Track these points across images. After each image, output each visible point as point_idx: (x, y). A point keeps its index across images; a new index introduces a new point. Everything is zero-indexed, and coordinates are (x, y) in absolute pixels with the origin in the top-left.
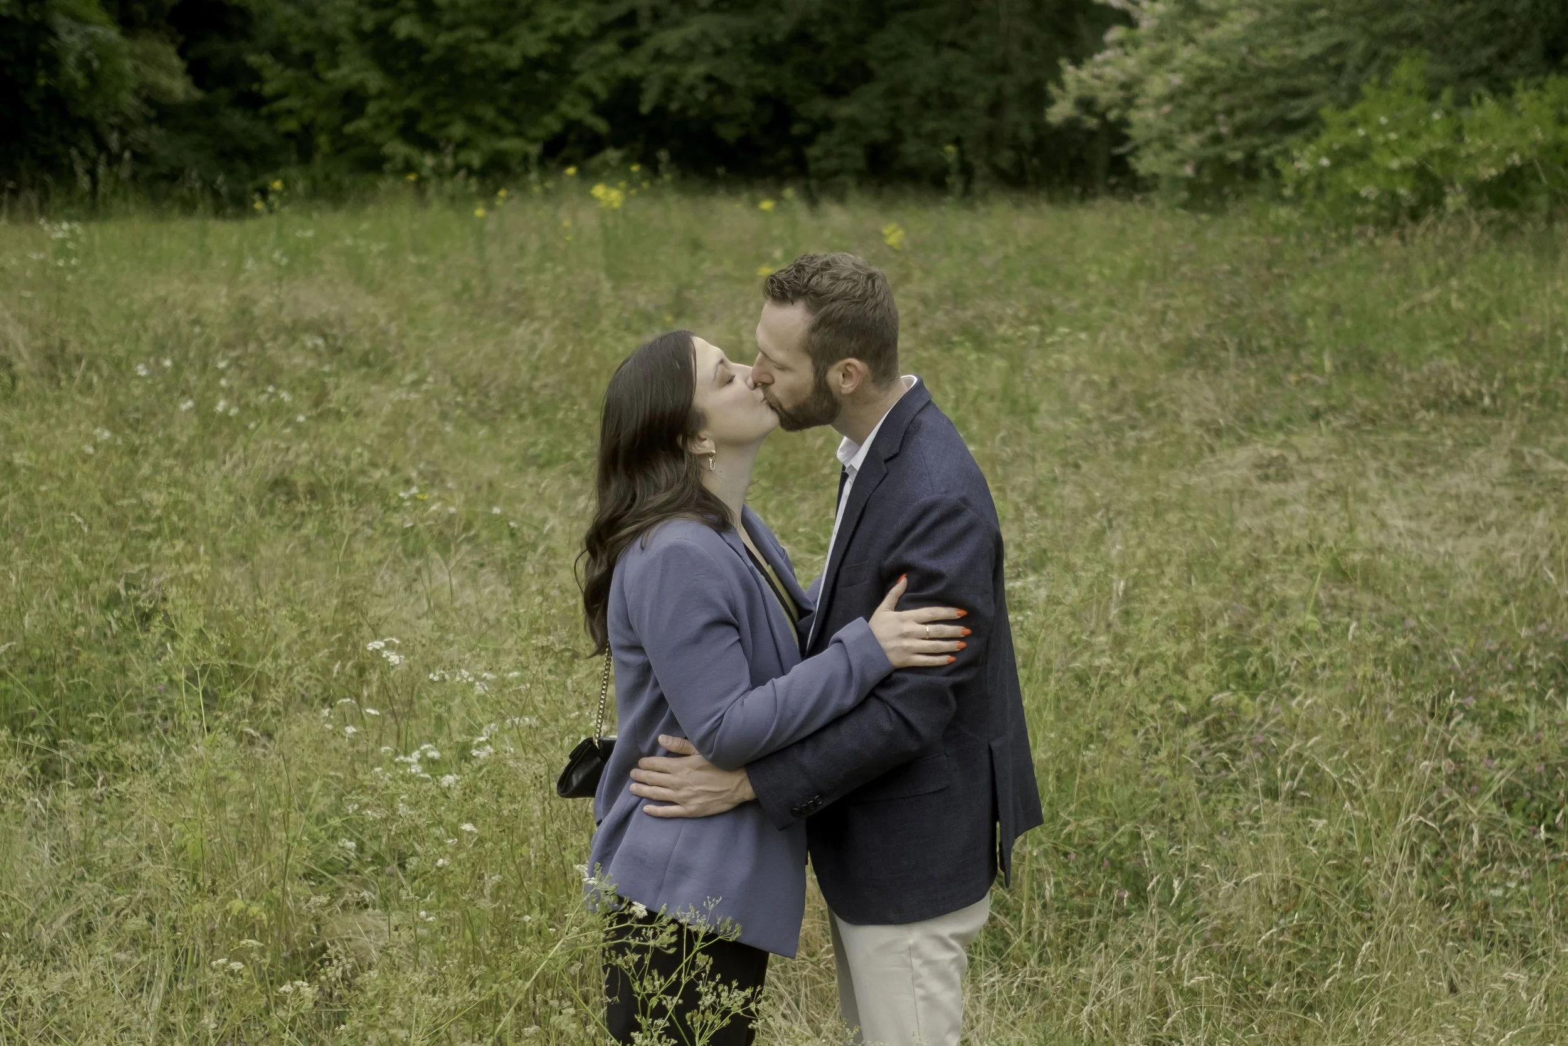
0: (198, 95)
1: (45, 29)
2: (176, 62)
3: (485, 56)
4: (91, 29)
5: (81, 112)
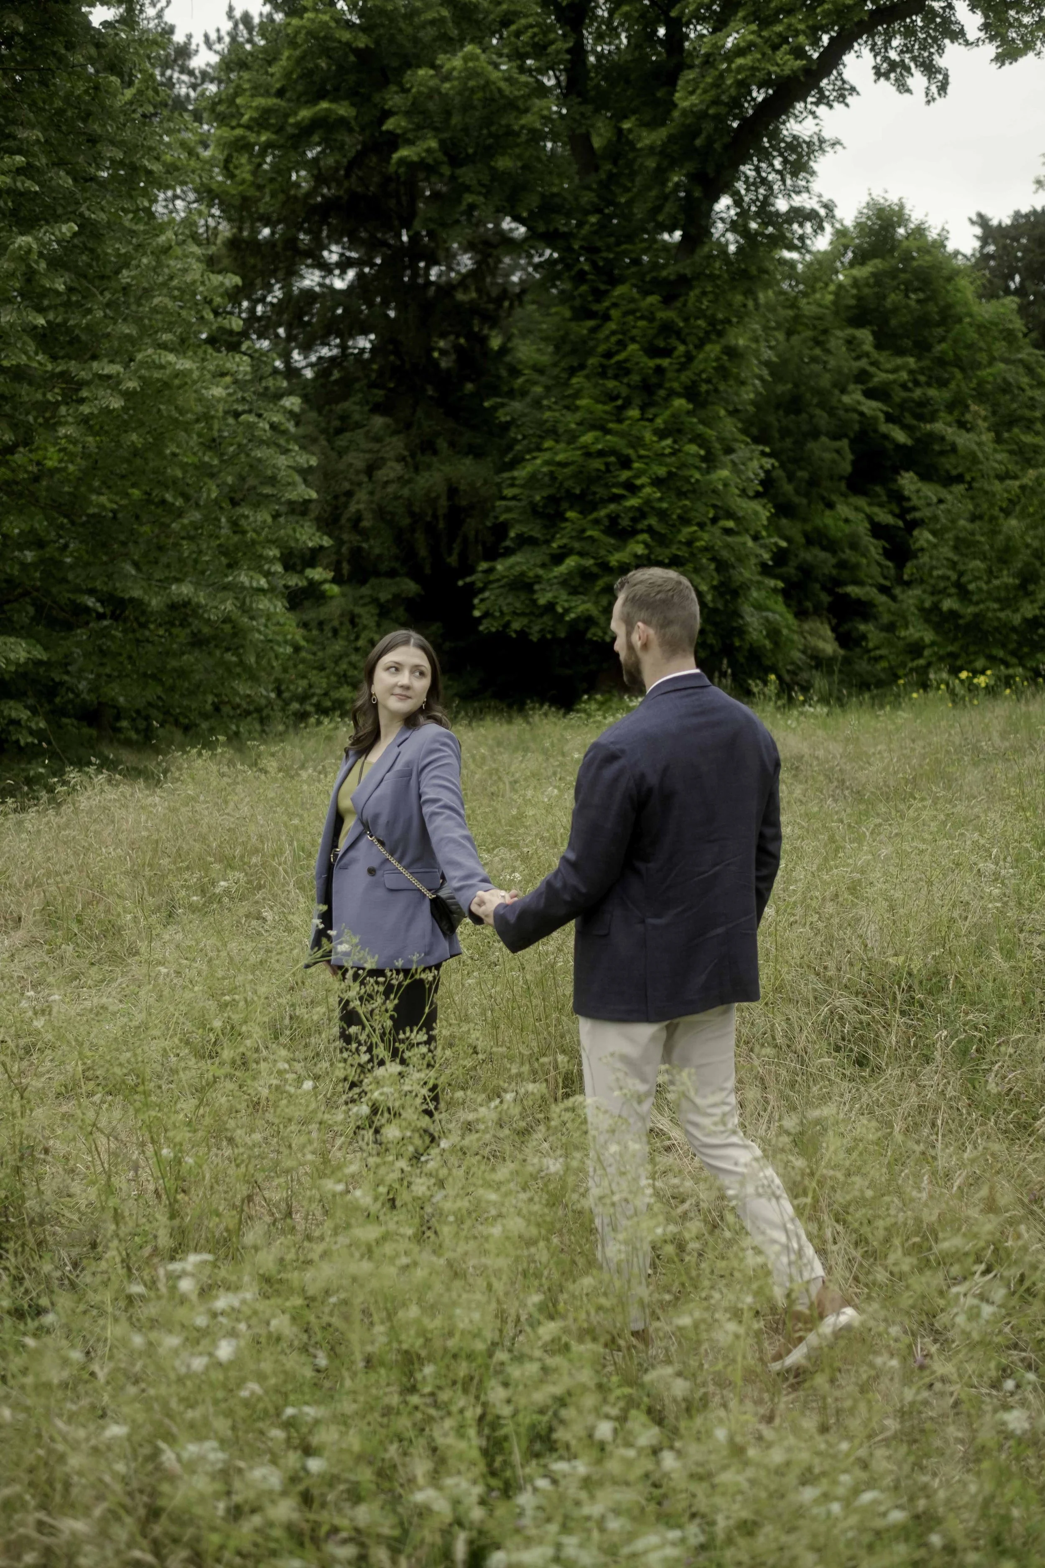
0: (842, 652)
1: (737, 614)
2: (829, 634)
3: (999, 619)
5: (768, 663)
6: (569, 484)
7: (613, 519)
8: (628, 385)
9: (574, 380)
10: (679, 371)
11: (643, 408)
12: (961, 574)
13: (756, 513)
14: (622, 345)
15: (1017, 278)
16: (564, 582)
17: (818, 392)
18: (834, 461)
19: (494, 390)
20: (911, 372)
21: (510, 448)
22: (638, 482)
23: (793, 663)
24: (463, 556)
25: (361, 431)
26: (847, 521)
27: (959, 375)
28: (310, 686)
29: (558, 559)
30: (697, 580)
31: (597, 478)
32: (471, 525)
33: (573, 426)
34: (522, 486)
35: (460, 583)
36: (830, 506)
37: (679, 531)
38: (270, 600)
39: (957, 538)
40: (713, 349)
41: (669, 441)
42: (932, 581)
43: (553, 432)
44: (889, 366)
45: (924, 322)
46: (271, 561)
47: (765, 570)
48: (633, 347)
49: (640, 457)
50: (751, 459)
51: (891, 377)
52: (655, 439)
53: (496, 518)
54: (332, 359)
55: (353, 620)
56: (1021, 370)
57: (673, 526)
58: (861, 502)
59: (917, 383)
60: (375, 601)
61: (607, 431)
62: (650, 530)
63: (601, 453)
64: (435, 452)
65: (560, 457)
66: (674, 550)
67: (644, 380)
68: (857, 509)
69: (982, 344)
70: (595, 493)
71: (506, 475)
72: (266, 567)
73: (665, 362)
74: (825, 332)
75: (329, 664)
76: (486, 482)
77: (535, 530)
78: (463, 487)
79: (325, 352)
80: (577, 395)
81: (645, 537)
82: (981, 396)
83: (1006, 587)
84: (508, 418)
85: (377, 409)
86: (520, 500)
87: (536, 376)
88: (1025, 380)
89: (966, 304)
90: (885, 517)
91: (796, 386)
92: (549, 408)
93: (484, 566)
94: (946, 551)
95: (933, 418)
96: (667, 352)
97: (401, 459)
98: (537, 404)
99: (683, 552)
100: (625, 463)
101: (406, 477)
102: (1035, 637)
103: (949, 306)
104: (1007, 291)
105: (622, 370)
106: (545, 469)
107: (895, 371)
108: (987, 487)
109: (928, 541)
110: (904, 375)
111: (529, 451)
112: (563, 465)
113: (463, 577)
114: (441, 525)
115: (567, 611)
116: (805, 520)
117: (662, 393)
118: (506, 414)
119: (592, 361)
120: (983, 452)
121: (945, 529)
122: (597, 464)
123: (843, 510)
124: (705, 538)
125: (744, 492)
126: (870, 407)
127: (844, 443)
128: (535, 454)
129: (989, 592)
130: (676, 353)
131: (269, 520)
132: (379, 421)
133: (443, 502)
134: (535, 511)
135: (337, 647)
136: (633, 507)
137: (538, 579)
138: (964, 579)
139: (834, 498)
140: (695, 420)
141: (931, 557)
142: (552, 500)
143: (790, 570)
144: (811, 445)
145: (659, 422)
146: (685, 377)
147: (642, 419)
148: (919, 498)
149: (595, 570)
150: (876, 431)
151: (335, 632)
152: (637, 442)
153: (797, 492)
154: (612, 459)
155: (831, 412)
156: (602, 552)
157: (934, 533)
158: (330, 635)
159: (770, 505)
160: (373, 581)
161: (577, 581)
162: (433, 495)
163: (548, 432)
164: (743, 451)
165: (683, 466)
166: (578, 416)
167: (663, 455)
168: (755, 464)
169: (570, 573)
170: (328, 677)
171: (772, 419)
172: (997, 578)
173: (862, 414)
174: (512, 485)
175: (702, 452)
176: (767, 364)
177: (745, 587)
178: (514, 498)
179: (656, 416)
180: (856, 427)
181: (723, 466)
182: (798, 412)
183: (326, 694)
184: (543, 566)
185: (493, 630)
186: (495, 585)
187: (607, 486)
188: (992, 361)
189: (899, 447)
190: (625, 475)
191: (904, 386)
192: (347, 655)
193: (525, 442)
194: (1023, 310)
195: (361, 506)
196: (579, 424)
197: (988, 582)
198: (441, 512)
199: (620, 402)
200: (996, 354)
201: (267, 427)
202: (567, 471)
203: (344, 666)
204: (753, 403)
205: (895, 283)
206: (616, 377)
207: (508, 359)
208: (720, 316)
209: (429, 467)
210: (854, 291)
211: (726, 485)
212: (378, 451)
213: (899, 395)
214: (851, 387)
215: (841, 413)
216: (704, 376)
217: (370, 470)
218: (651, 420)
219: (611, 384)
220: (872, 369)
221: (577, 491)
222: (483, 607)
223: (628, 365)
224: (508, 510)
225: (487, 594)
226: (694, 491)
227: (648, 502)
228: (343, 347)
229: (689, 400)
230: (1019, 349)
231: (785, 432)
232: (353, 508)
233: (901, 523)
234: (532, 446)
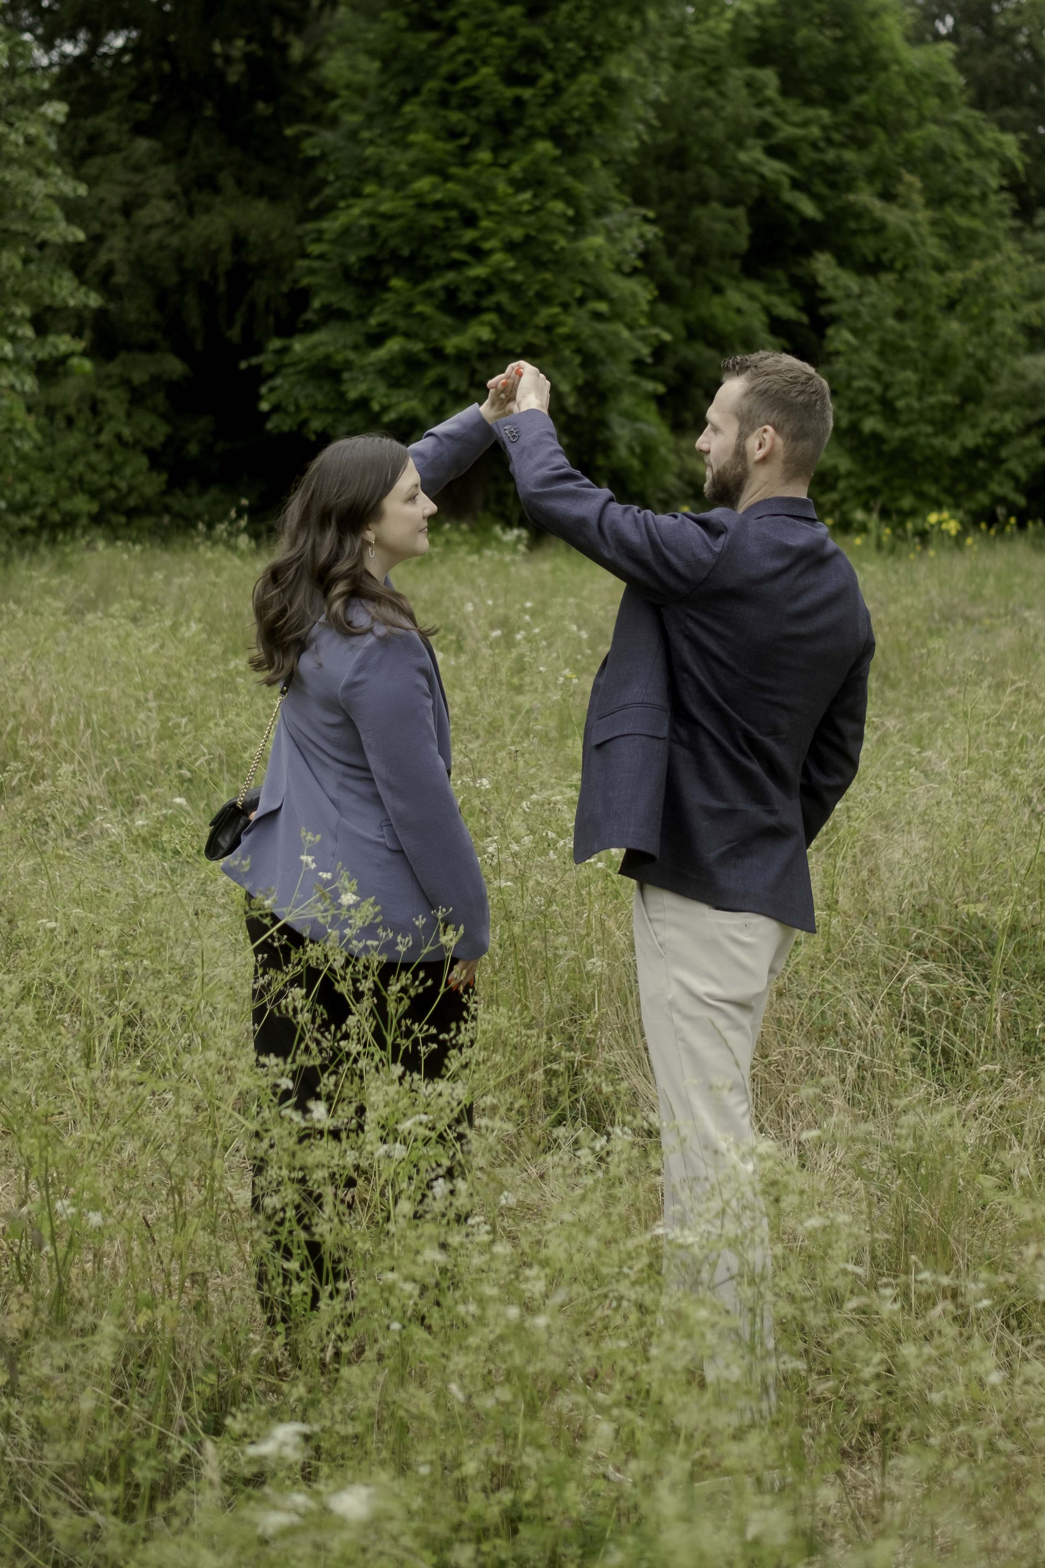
1: (603, 424)
3: (932, 447)
4: (639, 425)
6: (393, 243)
7: (451, 292)
8: (478, 119)
9: (407, 108)
10: (543, 105)
11: (496, 149)
12: (887, 387)
13: (634, 295)
14: (471, 67)
15: (950, 20)
16: (383, 371)
17: (709, 145)
18: (726, 234)
19: (296, 114)
20: (824, 128)
21: (316, 190)
22: (487, 245)
23: (665, 490)
24: (248, 329)
25: (117, 157)
26: (739, 311)
27: (882, 136)
28: (33, 492)
29: (376, 339)
30: (557, 376)
31: (434, 235)
32: (261, 289)
33: (403, 168)
34: (333, 242)
35: (243, 365)
36: (718, 290)
37: (535, 313)
38: (17, 374)
39: (883, 342)
40: (588, 80)
41: (527, 195)
42: (850, 394)
43: (376, 174)
44: (796, 118)
45: (842, 66)
46: (18, 322)
47: (639, 366)
48: (486, 71)
49: (490, 214)
50: (629, 225)
51: (799, 132)
52: (510, 190)
53: (296, 281)
54: (79, 59)
55: (95, 407)
56: (957, 135)
57: (527, 305)
58: (757, 288)
59: (830, 142)
60: (126, 382)
61: (447, 177)
62: (498, 309)
63: (438, 206)
64: (217, 190)
65: (385, 207)
66: (529, 336)
67: (498, 114)
68: (752, 297)
69: (911, 100)
70: (428, 257)
71: (310, 226)
72: (11, 329)
73: (527, 93)
74: (718, 69)
75: (60, 465)
76: (283, 234)
77: (345, 300)
78: (253, 237)
79: (69, 48)
80: (410, 126)
81: (491, 317)
82: (911, 164)
83: (944, 406)
84: (317, 152)
85: (140, 129)
86: (328, 260)
87: (356, 100)
88: (961, 148)
89: (892, 48)
90: (786, 310)
91: (682, 135)
92: (371, 142)
93: (276, 343)
94: (870, 357)
95: (850, 186)
96: (530, 80)
97: (170, 196)
98: (353, 135)
99: (540, 340)
100: (470, 220)
101: (178, 220)
102: (975, 473)
103: (874, 49)
104: (938, 37)
105: (470, 100)
106: (365, 222)
107: (805, 124)
108: (922, 278)
109: (847, 343)
110: (815, 131)
111: (343, 197)
112: (389, 217)
113: (246, 357)
114: (222, 287)
115: (385, 409)
116: (687, 307)
117: (521, 132)
118: (314, 147)
119: (433, 85)
120: (919, 235)
121: (868, 329)
122: (433, 219)
123: (734, 297)
124: (569, 324)
125: (618, 269)
126: (773, 168)
127: (740, 213)
128: (352, 201)
129: (921, 413)
130: (542, 83)
131: (19, 265)
132: (143, 145)
133: (226, 258)
134: (347, 275)
135: (73, 441)
136: (476, 279)
137: (348, 365)
138: (891, 394)
139: (723, 281)
140: (561, 170)
141: (849, 363)
142: (371, 262)
143: (667, 369)
144: (699, 212)
145: (516, 169)
146: (553, 113)
147: (494, 164)
148: (837, 287)
149: (425, 357)
150: (777, 199)
151: (70, 421)
152: (486, 194)
153: (679, 271)
154: (453, 214)
155: (723, 172)
156: (435, 335)
157: (855, 332)
158: (63, 424)
159: (652, 286)
160: (123, 356)
161: (399, 371)
162: (213, 247)
163: (368, 173)
164: (619, 214)
165: (545, 228)
166: (411, 155)
167: (518, 212)
168: (633, 233)
169: (392, 361)
170: (57, 482)
171: (649, 174)
172: (931, 394)
173: (762, 177)
174: (318, 240)
175: (571, 212)
176: (655, 105)
177: (615, 390)
178: (322, 257)
179: (511, 162)
180: (756, 192)
181: (595, 232)
182: (682, 168)
183: (54, 504)
184: (356, 348)
185: (286, 428)
186: (291, 370)
187: (444, 248)
188: (922, 120)
189: (806, 222)
190: (469, 235)
191: (814, 146)
192: (84, 452)
193: (338, 185)
194: (959, 61)
195: (115, 256)
196: (412, 165)
197: (920, 399)
198: (221, 269)
199: (465, 141)
200: (927, 113)
201: (21, 141)
202: (394, 225)
203: (80, 467)
204: (635, 152)
205: (807, 15)
206: (461, 107)
207: (312, 75)
208: (599, 38)
209: (208, 209)
210: (757, 21)
211: (598, 257)
212: (140, 184)
213: (808, 155)
214: (750, 142)
215: (736, 173)
216: (576, 114)
217: (127, 209)
218: (505, 167)
219: (455, 116)
220: (776, 121)
221: (406, 252)
222: (274, 398)
223: (477, 93)
224: (311, 272)
225: (278, 381)
226: (556, 262)
227: (497, 272)
228: (94, 44)
229: (557, 145)
230: (954, 109)
231: (666, 194)
232: (103, 257)
233: (804, 319)
234: (347, 190)
